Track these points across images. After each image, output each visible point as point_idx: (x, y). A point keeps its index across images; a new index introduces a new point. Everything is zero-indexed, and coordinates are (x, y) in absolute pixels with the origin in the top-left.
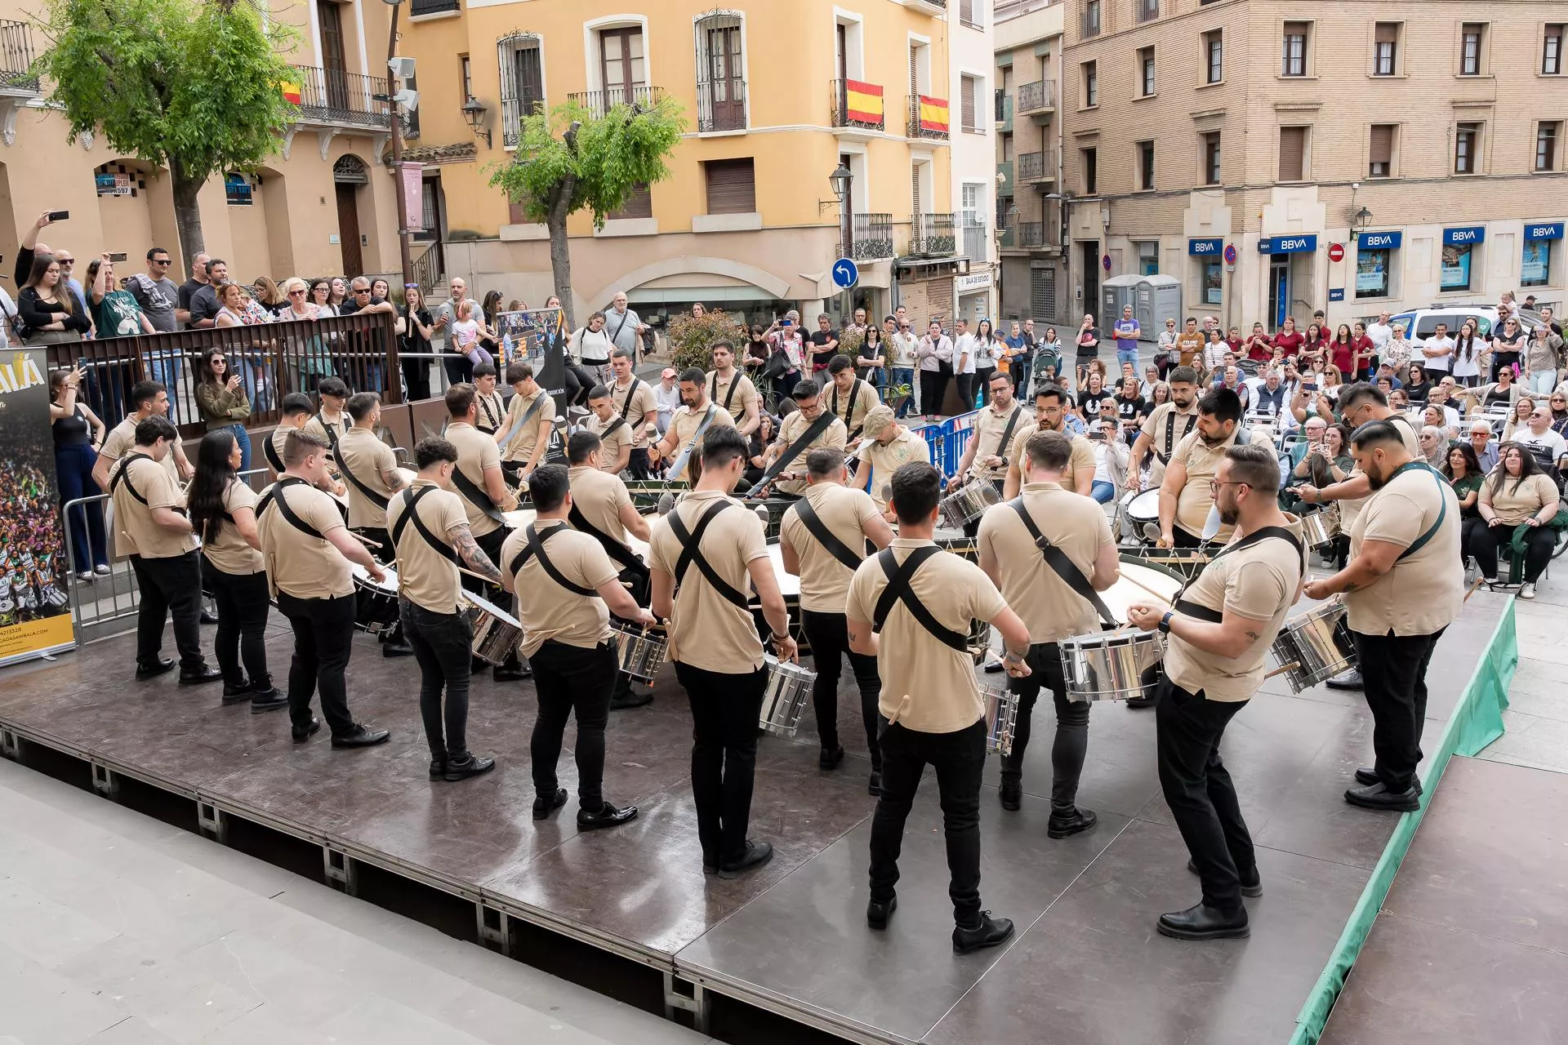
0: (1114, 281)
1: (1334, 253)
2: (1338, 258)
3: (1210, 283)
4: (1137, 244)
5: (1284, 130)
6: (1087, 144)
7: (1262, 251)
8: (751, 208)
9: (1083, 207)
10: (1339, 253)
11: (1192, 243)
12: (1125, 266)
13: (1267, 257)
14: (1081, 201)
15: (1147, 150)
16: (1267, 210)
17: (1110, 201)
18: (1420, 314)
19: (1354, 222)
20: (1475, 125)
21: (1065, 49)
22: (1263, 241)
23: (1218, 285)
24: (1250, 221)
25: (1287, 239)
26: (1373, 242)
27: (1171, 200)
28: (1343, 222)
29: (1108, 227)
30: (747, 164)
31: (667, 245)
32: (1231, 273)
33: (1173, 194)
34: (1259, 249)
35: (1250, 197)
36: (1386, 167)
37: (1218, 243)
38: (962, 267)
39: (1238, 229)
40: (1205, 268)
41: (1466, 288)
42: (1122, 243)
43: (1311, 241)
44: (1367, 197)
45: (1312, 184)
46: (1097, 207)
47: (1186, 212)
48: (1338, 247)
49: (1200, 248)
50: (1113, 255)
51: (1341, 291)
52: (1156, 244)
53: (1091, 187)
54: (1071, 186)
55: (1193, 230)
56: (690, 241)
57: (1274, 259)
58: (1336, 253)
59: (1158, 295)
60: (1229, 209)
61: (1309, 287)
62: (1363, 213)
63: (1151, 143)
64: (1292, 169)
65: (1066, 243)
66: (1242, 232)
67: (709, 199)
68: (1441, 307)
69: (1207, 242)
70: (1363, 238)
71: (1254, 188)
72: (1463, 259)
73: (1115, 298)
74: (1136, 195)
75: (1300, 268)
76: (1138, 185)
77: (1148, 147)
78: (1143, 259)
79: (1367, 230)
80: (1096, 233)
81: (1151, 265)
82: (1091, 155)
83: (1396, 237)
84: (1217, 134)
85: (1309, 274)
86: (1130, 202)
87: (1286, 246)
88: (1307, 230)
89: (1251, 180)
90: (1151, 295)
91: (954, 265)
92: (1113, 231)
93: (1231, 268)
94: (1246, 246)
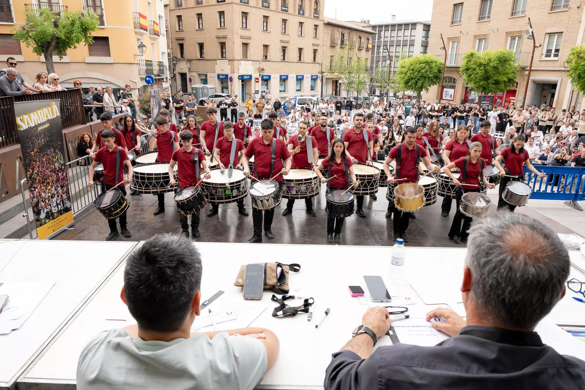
0: (193, 86)
1: (256, 80)
2: (257, 82)
3: (224, 88)
4: (199, 75)
5: (243, 44)
6: (180, 42)
7: (239, 79)
8: (109, 55)
9: (180, 62)
10: (258, 80)
11: (218, 76)
12: (196, 81)
13: (241, 81)
14: (179, 60)
15: (201, 46)
16: (240, 67)
17: (190, 61)
18: (298, 98)
19: (260, 72)
20: (285, 47)
21: (170, 10)
22: (239, 76)
23: (227, 88)
24: (236, 69)
25: (245, 75)
26: (265, 78)
27: (211, 62)
28: (257, 72)
29: (189, 69)
30: (106, 39)
31: (74, 67)
32: (231, 85)
33: (211, 60)
34: (239, 78)
35: (235, 62)
36: (266, 57)
37: (227, 76)
38: (165, 80)
39: (233, 72)
40: (222, 83)
41: (284, 91)
42: (195, 74)
43: (251, 76)
44: (264, 65)
45: (250, 60)
46: (185, 62)
47: (216, 66)
48: (257, 79)
49: (221, 77)
50: (192, 78)
51: (258, 91)
52: (206, 75)
53: (182, 56)
54: (175, 55)
55: (219, 71)
56: (84, 66)
57: (243, 81)
58: (257, 81)
59: (210, 90)
60: (229, 66)
61: (250, 90)
62: (263, 70)
63: (203, 44)
64: (245, 56)
65: (175, 73)
66: (234, 73)
67: (90, 51)
68: (302, 96)
69: (223, 75)
70: (263, 76)
71: (237, 60)
72: (283, 83)
73: (196, 91)
74: (199, 60)
75: (248, 84)
76: (199, 57)
77: (201, 45)
78: (201, 79)
79: (264, 74)
80: (185, 70)
81: (205, 81)
82: (182, 46)
83: (270, 76)
84: (225, 43)
85: (250, 86)
86: (197, 61)
87: (245, 77)
88: (249, 74)
89: (236, 58)
90: (208, 91)
91: (163, 79)
92: (191, 70)
93: (231, 83)
94: (235, 77)
